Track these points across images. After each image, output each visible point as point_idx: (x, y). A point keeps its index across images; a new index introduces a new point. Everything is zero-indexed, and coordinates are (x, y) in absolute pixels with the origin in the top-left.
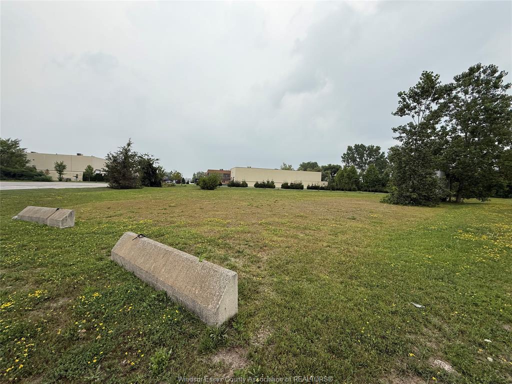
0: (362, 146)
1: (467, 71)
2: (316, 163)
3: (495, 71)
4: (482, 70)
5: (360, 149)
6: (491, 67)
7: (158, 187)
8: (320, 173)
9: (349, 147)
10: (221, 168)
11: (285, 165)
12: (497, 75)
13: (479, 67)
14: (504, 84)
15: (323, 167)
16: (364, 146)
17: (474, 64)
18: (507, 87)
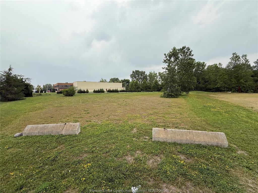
0: (138, 71)
1: (182, 48)
2: (118, 78)
3: (189, 50)
4: (186, 48)
5: (137, 72)
6: (188, 48)
7: (31, 97)
8: (121, 84)
9: (133, 71)
10: (67, 82)
11: (102, 79)
12: (190, 51)
13: (185, 47)
14: (192, 54)
15: (121, 80)
16: (139, 71)
17: (184, 46)
18: (192, 55)
